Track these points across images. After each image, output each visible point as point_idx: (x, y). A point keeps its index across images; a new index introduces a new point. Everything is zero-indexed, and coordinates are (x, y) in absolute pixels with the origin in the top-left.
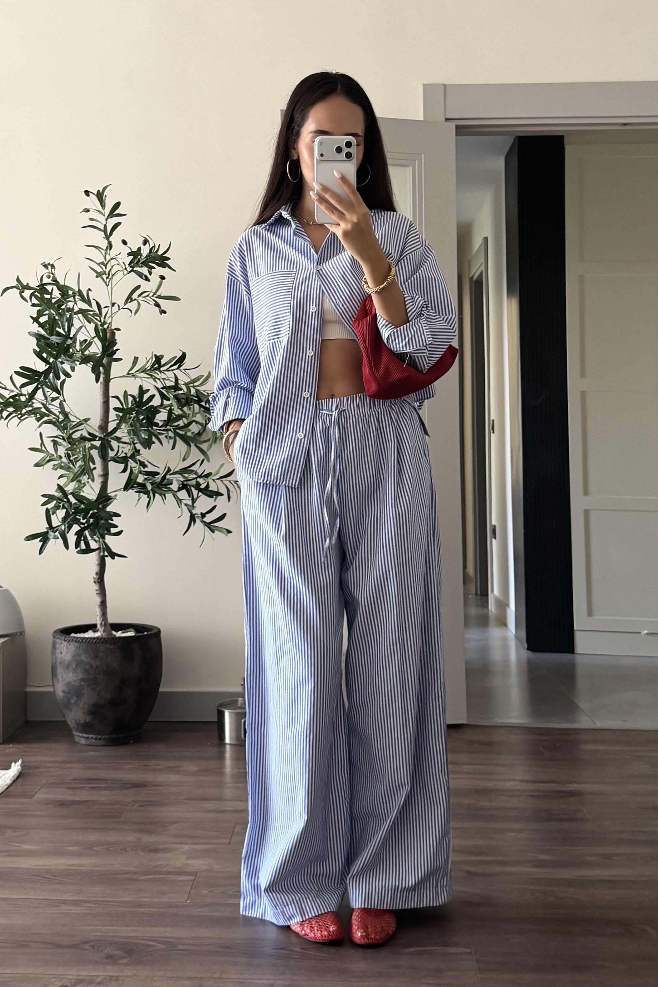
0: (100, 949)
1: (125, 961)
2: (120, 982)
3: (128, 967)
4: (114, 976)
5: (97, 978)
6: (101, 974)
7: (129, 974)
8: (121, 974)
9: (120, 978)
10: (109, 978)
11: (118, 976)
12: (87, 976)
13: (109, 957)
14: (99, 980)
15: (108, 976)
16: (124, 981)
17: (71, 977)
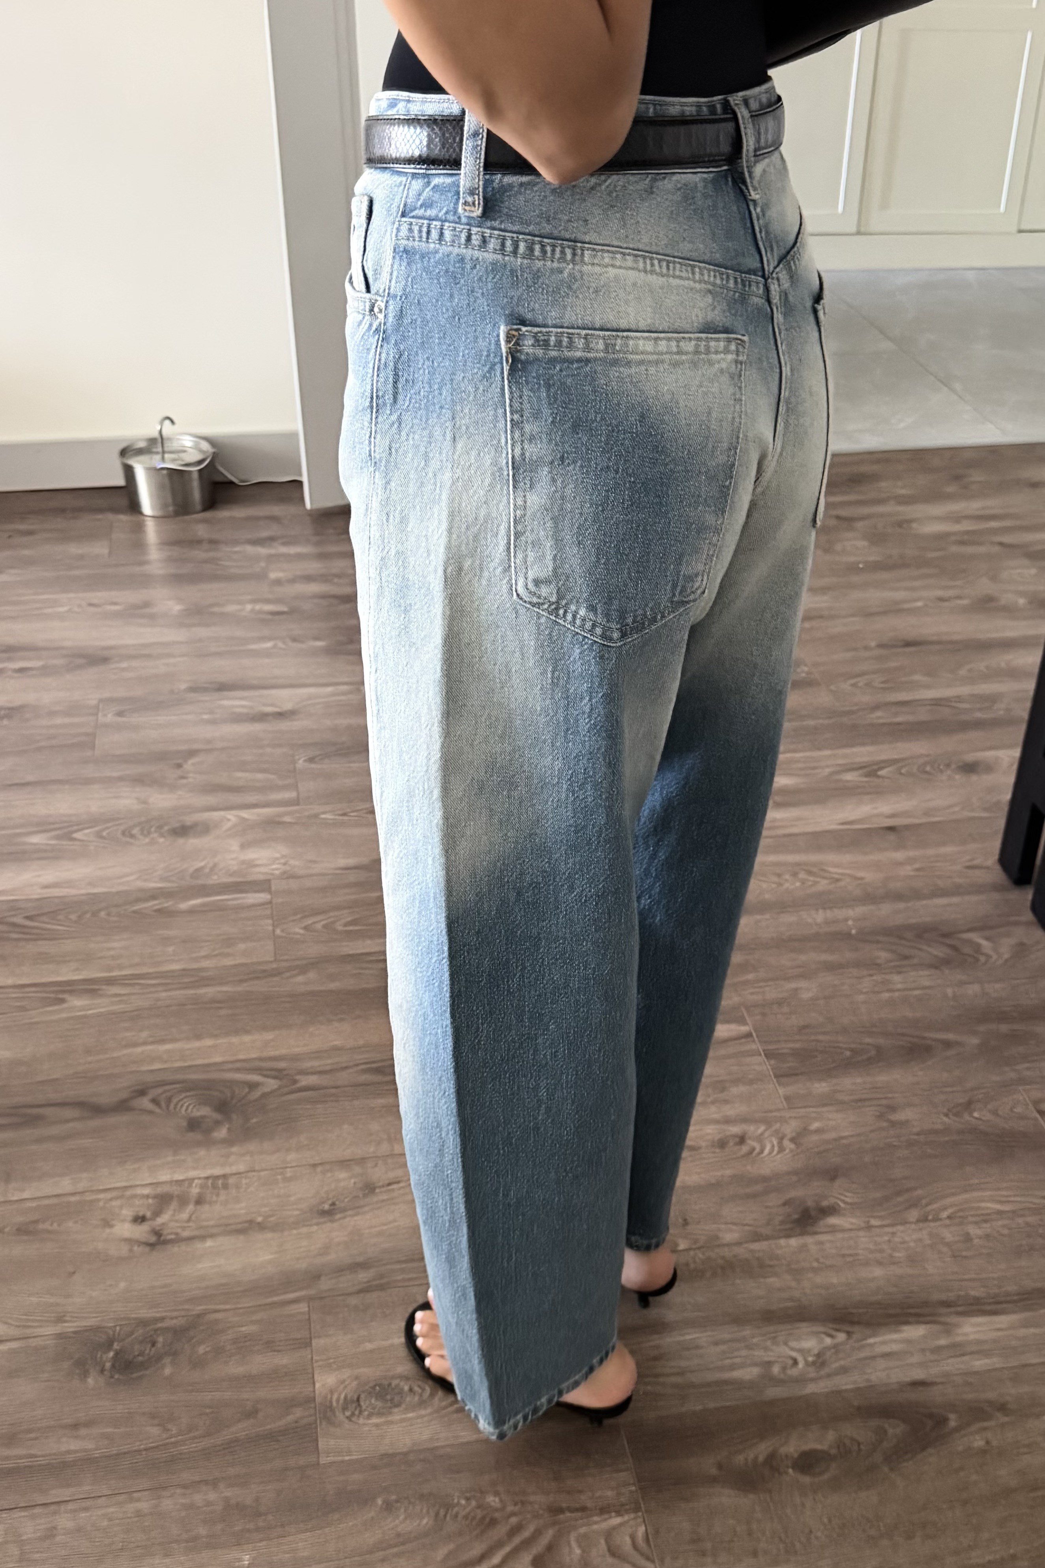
0: (172, 1106)
1: (222, 1133)
2: (234, 1191)
3: (234, 1149)
4: (217, 1177)
5: (190, 1185)
6: (192, 1174)
7: (241, 1167)
8: (227, 1170)
9: (231, 1181)
10: (210, 1182)
11: (225, 1176)
12: (171, 1182)
13: (193, 1125)
14: (195, 1191)
15: (207, 1178)
16: (238, 1187)
17: (146, 1191)
